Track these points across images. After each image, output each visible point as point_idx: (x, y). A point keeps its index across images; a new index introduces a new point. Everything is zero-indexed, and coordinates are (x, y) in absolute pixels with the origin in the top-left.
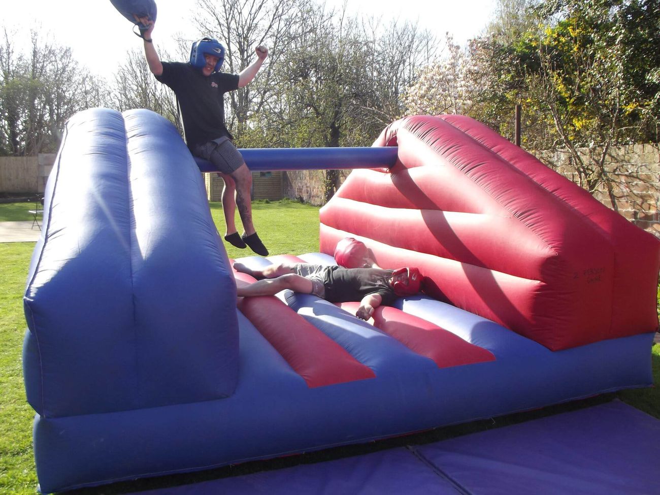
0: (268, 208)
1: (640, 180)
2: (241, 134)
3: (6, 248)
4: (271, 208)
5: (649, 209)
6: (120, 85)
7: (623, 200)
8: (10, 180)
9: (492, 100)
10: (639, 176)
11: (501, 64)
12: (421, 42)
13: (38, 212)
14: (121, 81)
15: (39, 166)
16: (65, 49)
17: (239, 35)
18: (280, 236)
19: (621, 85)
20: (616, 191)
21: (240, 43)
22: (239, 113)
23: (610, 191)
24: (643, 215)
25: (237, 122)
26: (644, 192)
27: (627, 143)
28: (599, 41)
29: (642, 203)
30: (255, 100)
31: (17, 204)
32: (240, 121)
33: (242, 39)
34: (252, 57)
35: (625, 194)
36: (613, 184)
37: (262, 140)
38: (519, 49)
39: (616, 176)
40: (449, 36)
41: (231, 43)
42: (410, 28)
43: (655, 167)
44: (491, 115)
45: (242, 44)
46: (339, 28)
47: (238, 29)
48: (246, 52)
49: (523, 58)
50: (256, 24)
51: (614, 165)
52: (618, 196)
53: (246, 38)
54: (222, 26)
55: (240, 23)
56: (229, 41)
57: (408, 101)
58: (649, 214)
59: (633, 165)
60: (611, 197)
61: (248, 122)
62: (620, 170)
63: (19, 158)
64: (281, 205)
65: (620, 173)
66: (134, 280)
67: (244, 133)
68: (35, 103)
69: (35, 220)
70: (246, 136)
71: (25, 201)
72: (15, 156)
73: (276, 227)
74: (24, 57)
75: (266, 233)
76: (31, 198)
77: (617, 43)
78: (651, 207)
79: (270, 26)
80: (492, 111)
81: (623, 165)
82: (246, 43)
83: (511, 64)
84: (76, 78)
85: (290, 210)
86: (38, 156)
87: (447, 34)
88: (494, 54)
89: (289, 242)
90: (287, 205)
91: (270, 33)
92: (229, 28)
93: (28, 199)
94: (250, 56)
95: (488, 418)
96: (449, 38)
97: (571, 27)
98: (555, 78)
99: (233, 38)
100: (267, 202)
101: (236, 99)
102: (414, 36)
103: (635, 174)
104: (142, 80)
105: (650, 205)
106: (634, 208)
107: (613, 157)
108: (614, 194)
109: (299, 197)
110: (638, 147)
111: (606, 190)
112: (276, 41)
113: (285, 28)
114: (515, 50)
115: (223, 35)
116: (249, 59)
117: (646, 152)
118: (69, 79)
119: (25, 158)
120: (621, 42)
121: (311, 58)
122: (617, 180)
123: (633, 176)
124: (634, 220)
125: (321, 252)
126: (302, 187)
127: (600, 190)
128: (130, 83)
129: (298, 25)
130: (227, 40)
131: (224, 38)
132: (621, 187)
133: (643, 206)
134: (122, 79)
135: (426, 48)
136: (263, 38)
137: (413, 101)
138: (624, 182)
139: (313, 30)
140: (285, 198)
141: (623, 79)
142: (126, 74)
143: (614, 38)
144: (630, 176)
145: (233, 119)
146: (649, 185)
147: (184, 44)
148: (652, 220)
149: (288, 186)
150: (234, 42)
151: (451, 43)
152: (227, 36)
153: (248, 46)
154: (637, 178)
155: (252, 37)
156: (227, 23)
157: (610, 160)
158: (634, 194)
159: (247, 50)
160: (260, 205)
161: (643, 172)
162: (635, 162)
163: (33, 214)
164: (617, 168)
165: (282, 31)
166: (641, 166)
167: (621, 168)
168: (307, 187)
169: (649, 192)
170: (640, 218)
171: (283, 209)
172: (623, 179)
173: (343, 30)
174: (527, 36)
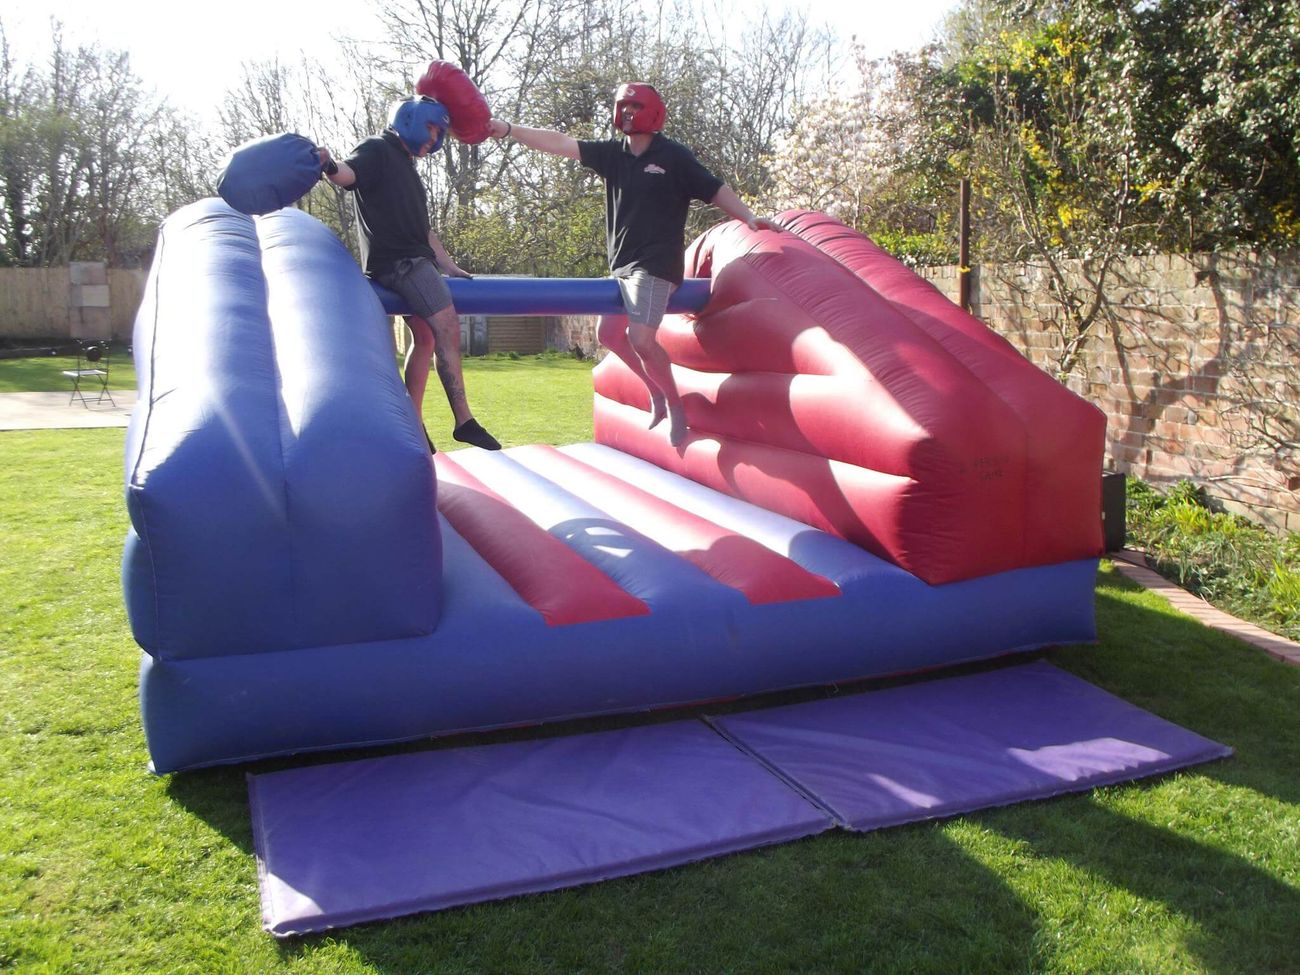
0: (515, 368)
1: (1165, 318)
2: (464, 227)
3: (27, 440)
4: (521, 369)
5: (1179, 368)
6: (228, 128)
7: (1136, 354)
8: (15, 313)
9: (922, 168)
10: (1161, 311)
11: (933, 106)
12: (817, 45)
13: (82, 373)
14: (229, 121)
15: (72, 286)
16: (119, 54)
17: (460, 32)
18: (533, 419)
19: (1131, 149)
20: (1126, 338)
21: (461, 47)
22: (461, 183)
23: (1116, 337)
24: (1168, 380)
25: (457, 202)
26: (1171, 340)
27: (1145, 253)
28: (1097, 69)
29: (1167, 359)
30: (492, 159)
31: (33, 360)
32: (463, 201)
33: (467, 39)
34: (485, 75)
35: (1140, 343)
36: (1120, 324)
37: (503, 238)
38: (968, 78)
39: (1125, 311)
40: (857, 42)
41: (444, 46)
42: (795, 19)
43: (1189, 296)
44: (922, 197)
45: (467, 48)
46: (655, 19)
47: (457, 19)
48: (473, 64)
49: (975, 94)
50: (494, 11)
51: (1123, 291)
52: (1128, 346)
53: (473, 37)
54: (426, 13)
55: (463, 8)
56: (441, 43)
57: (776, 167)
58: (1177, 378)
59: (1153, 292)
60: (1118, 350)
61: (477, 201)
62: (1132, 300)
63: (33, 271)
64: (539, 363)
65: (1131, 305)
66: (286, 460)
67: (469, 225)
68: (60, 161)
69: (77, 389)
70: (472, 230)
71: (47, 354)
72: (22, 266)
73: (526, 404)
74: (37, 71)
75: (508, 413)
76: (57, 348)
77: (1123, 75)
78: (1182, 365)
79: (521, 16)
80: (923, 189)
81: (1138, 290)
82: (474, 46)
83: (951, 105)
84: (139, 111)
85: (557, 371)
86: (68, 266)
87: (854, 38)
88: (922, 85)
89: (550, 429)
90: (550, 363)
91: (519, 28)
92: (440, 18)
93: (53, 350)
94: (481, 73)
95: (829, 684)
96: (857, 47)
97: (1059, 40)
98: (1023, 134)
99: (449, 37)
100: (514, 358)
101: (455, 157)
102: (803, 33)
103: (1155, 308)
104: (271, 118)
105: (1179, 361)
106: (1154, 367)
107: (1120, 277)
108: (1124, 344)
109: (574, 347)
110: (1161, 261)
111: (1110, 335)
112: (533, 43)
113: (549, 19)
114: (961, 79)
115: (430, 32)
116: (479, 78)
117: (1175, 268)
118: (126, 115)
119: (43, 271)
120: (1131, 73)
121: (597, 80)
122: (1126, 319)
123: (1153, 312)
124: (1153, 388)
125: (597, 442)
126: (582, 328)
127: (1101, 336)
128: (248, 124)
129: (574, 13)
130: (438, 41)
131: (430, 37)
132: (1134, 331)
133: (1169, 364)
134: (232, 116)
135: (825, 58)
136: (508, 36)
137: (784, 167)
138: (1139, 321)
139: (605, 22)
140: (548, 351)
141: (1135, 139)
142: (239, 105)
143: (1120, 65)
144: (1147, 311)
145: (450, 195)
146: (1177, 327)
147: (353, 48)
148: (1183, 388)
149: (554, 326)
150: (450, 44)
151: (861, 56)
152: (436, 34)
153: (478, 52)
154: (1159, 314)
155: (485, 34)
156: (437, 8)
157: (1117, 283)
158: (1154, 343)
159: (475, 61)
160: (499, 363)
161: (1169, 305)
162: (1157, 286)
163: (72, 379)
164: (1128, 296)
165: (544, 26)
166: (1166, 293)
167: (1134, 296)
168: (589, 329)
169: (1179, 340)
170: (1164, 386)
171: (544, 371)
172: (1137, 316)
173: (664, 21)
174: (982, 54)
